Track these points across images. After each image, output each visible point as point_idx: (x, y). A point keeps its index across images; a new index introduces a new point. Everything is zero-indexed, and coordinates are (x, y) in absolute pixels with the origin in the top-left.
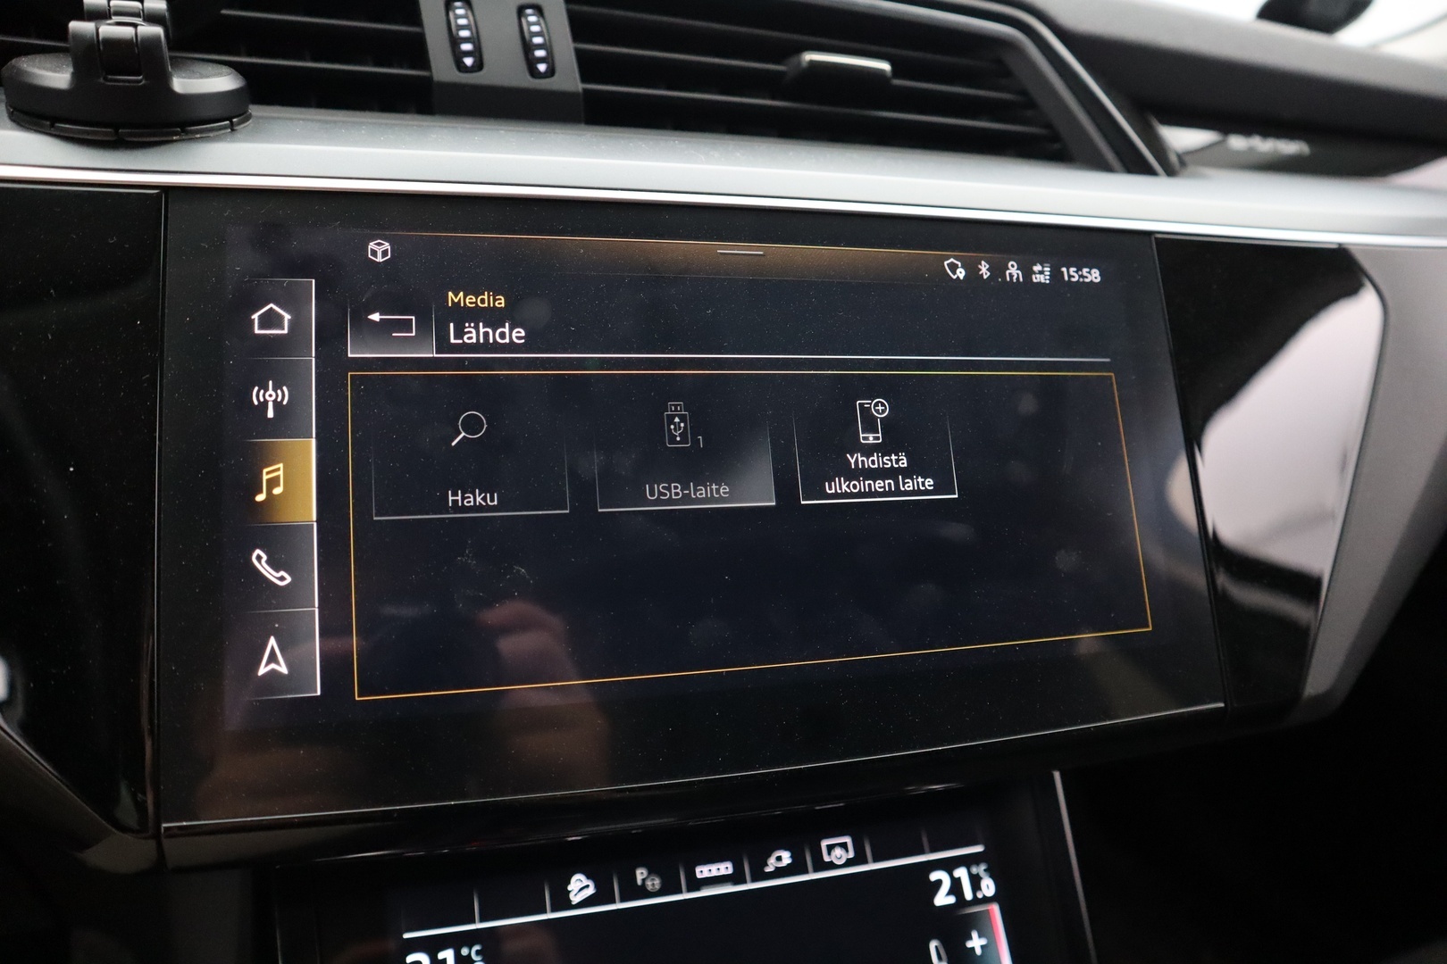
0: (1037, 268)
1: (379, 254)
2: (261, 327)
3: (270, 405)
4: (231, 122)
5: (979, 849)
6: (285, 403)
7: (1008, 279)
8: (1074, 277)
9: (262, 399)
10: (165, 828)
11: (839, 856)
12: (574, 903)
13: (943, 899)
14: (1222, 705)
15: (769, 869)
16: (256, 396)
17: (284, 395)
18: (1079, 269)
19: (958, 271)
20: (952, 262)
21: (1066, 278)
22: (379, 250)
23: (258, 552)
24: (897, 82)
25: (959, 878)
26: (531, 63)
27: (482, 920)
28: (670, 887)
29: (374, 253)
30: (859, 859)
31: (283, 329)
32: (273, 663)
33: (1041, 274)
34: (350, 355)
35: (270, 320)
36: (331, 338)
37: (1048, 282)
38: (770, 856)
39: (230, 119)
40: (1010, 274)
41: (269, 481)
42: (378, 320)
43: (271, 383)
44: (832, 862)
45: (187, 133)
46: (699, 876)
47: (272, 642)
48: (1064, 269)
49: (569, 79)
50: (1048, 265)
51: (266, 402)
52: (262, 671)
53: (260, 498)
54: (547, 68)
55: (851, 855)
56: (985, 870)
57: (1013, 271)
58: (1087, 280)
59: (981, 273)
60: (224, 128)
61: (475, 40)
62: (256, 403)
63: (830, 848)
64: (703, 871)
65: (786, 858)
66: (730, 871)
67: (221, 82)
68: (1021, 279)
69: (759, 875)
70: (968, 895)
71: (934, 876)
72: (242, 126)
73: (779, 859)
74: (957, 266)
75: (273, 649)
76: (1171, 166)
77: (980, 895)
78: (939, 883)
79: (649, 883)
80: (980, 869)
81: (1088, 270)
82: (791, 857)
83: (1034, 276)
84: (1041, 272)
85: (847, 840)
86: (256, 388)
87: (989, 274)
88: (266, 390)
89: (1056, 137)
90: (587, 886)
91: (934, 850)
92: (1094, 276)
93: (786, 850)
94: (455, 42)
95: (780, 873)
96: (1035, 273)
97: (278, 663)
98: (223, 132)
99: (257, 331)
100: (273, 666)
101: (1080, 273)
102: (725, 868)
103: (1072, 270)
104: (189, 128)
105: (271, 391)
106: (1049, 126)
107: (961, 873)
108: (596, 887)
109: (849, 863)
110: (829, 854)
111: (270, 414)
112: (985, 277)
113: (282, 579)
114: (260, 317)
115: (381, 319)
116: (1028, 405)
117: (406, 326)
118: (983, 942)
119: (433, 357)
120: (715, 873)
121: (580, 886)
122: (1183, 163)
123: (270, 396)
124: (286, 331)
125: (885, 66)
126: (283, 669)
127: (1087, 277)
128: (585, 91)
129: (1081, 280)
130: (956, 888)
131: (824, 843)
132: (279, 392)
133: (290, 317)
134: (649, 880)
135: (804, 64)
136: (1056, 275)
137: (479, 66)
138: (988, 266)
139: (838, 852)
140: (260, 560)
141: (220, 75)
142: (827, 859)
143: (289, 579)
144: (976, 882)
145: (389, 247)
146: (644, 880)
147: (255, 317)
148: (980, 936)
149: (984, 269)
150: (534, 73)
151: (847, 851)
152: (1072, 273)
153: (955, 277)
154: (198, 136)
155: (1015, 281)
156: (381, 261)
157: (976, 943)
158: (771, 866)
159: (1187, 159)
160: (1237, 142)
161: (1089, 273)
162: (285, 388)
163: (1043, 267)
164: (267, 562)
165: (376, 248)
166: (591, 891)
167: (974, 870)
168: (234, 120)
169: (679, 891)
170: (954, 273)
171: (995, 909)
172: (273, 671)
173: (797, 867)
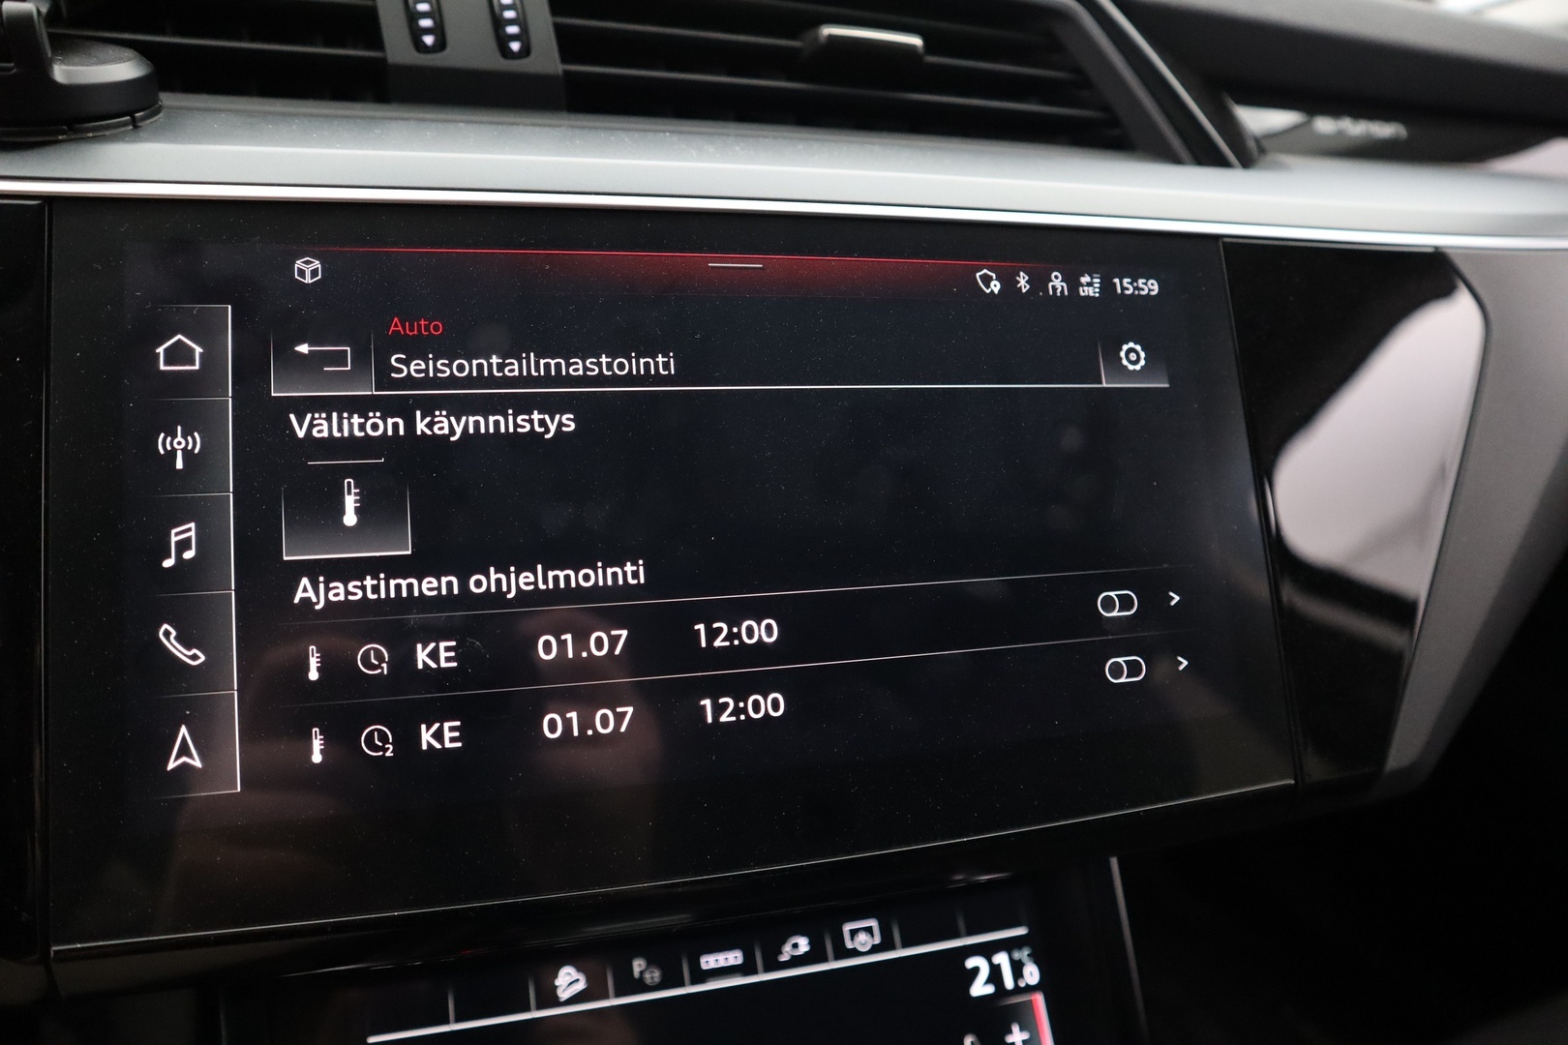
0: (1085, 279)
1: (308, 274)
2: (166, 363)
3: (179, 454)
4: (133, 118)
5: (1021, 931)
6: (196, 451)
7: (1051, 293)
8: (1128, 289)
9: (169, 448)
10: (55, 951)
11: (863, 942)
12: (562, 1000)
13: (980, 988)
14: (1293, 782)
15: (784, 958)
16: (162, 446)
17: (195, 444)
18: (1134, 280)
19: (993, 283)
20: (985, 274)
21: (1119, 291)
22: (308, 269)
23: (166, 626)
24: (931, 59)
25: (999, 965)
26: (502, 41)
27: (458, 1020)
28: (671, 980)
29: (302, 273)
30: (886, 945)
31: (194, 365)
32: (184, 755)
33: (1090, 287)
34: (273, 395)
35: (177, 354)
36: (251, 374)
37: (1097, 295)
38: (784, 942)
39: (131, 114)
40: (1053, 287)
41: (178, 543)
42: (307, 352)
43: (179, 428)
44: (855, 949)
45: (76, 131)
46: (704, 967)
47: (183, 730)
48: (1117, 281)
49: (547, 60)
50: (1098, 276)
51: (174, 451)
52: (171, 766)
53: (168, 563)
54: (522, 47)
55: (877, 940)
56: (1028, 955)
57: (1057, 283)
58: (1143, 293)
59: (1019, 286)
60: (125, 124)
61: (436, 14)
62: (162, 452)
63: (854, 933)
64: (709, 962)
65: (803, 945)
66: (740, 961)
67: (121, 69)
68: (1066, 293)
69: (773, 965)
70: (1009, 983)
71: (971, 963)
72: (148, 121)
73: (795, 946)
74: (991, 278)
75: (184, 739)
76: (1246, 154)
77: (1022, 984)
78: (976, 970)
79: (647, 976)
80: (1023, 954)
81: (1144, 281)
82: (810, 943)
83: (1081, 289)
84: (1090, 284)
85: (873, 923)
86: (162, 435)
87: (1028, 287)
88: (174, 436)
89: (1114, 122)
90: (577, 980)
91: (971, 933)
92: (1151, 287)
93: (803, 935)
94: (413, 17)
95: (796, 961)
96: (1082, 286)
97: (190, 756)
98: (123, 129)
99: (162, 367)
100: (184, 759)
101: (1135, 284)
102: (734, 958)
103: (1126, 281)
104: (78, 126)
105: (179, 438)
106: (1106, 108)
107: (1002, 959)
108: (588, 980)
109: (875, 949)
110: (852, 939)
111: (179, 465)
112: (1024, 291)
113: (194, 657)
114: (166, 350)
115: (309, 351)
116: (1072, 439)
117: (340, 358)
118: (1025, 1036)
119: (373, 395)
120: (722, 963)
121: (568, 980)
122: (1262, 151)
123: (179, 443)
124: (197, 367)
125: (916, 41)
126: (197, 763)
127: (1143, 290)
128: (566, 72)
129: (1137, 292)
130: (995, 975)
131: (847, 928)
132: (189, 438)
133: (201, 351)
134: (647, 972)
135: (822, 40)
136: (1107, 287)
137: (441, 44)
138: (1027, 278)
139: (862, 937)
140: (168, 637)
141: (121, 60)
142: (849, 945)
143: (203, 658)
144: (1017, 969)
145: (319, 266)
146: (642, 973)
147: (161, 350)
148: (1021, 1030)
149: (1023, 281)
150: (506, 52)
151: (872, 936)
152: (1126, 285)
153: (988, 291)
154: (91, 135)
155: (1059, 294)
156: (310, 282)
157: (1017, 1036)
158: (786, 954)
159: (1265, 144)
160: (1325, 125)
161: (1145, 284)
162: (196, 434)
163: (1092, 278)
164: (176, 638)
165: (303, 267)
166: (581, 986)
167: (1017, 955)
168: (137, 115)
169: (681, 984)
170: (988, 287)
171: (1039, 1000)
172: (185, 764)
173: (815, 955)
